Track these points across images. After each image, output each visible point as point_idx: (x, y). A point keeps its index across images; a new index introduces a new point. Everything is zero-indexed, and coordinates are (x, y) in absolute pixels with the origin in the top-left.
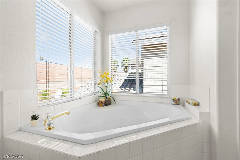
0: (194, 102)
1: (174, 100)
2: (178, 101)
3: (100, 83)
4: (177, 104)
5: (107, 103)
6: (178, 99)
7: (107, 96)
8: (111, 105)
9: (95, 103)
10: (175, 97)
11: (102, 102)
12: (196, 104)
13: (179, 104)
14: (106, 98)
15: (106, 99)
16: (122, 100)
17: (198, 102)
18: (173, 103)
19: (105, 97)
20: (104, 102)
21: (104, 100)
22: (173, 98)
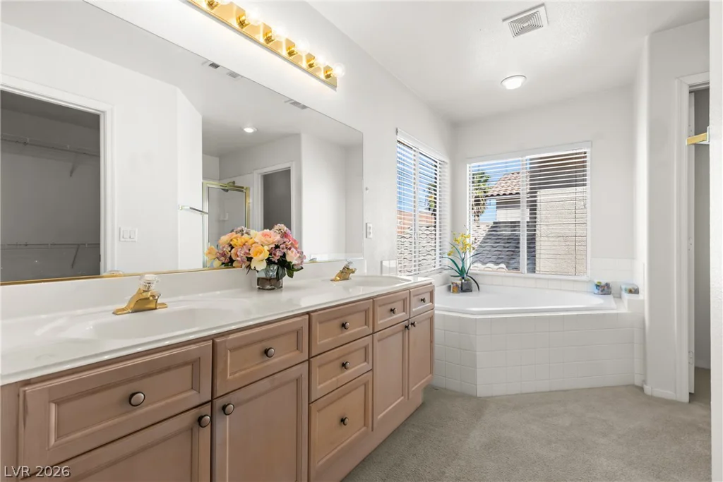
0: (629, 287)
1: (598, 286)
2: (606, 288)
3: (452, 252)
4: (604, 292)
5: (464, 288)
6: (607, 285)
7: (465, 276)
8: (473, 292)
9: (445, 287)
10: (601, 281)
11: (457, 285)
12: (633, 290)
13: (609, 293)
14: (463, 278)
15: (463, 281)
16: (492, 285)
17: (636, 288)
18: (596, 291)
19: (460, 278)
20: (460, 286)
21: (460, 282)
22: (596, 281)
